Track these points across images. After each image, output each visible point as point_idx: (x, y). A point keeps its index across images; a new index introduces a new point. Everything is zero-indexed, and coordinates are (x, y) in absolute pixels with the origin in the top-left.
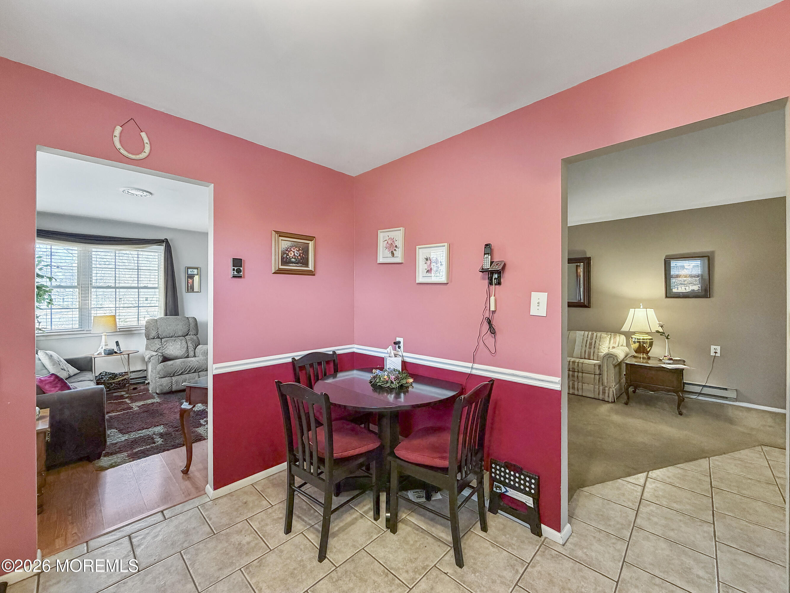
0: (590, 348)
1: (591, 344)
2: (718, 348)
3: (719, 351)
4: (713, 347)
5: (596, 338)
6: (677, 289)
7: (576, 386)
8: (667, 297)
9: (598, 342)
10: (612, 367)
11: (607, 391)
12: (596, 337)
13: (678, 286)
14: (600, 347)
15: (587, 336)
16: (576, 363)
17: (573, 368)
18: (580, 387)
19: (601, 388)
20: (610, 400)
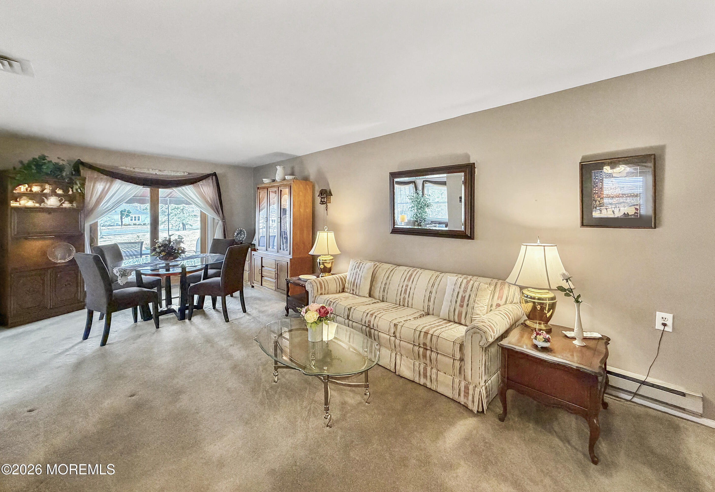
0: (462, 306)
1: (463, 298)
2: (669, 318)
3: (669, 322)
4: (659, 315)
5: (471, 291)
6: (599, 212)
7: (428, 374)
8: (583, 225)
9: (473, 296)
10: (478, 349)
11: (471, 392)
12: (472, 287)
13: (602, 208)
14: (476, 305)
15: (459, 285)
16: (429, 336)
17: (425, 344)
18: (434, 376)
19: (463, 384)
20: (475, 409)
